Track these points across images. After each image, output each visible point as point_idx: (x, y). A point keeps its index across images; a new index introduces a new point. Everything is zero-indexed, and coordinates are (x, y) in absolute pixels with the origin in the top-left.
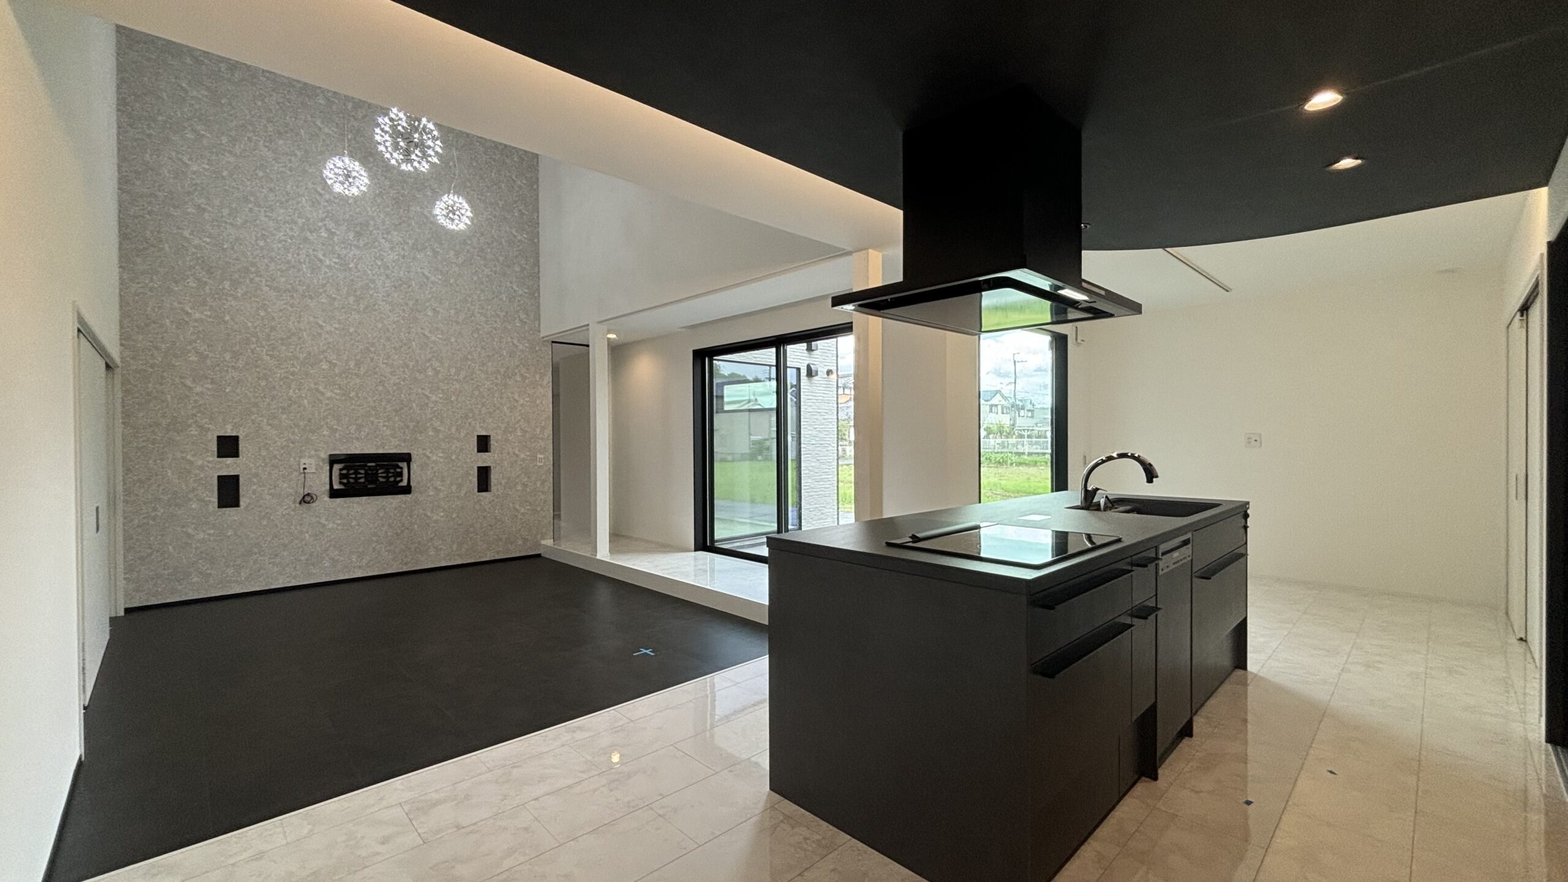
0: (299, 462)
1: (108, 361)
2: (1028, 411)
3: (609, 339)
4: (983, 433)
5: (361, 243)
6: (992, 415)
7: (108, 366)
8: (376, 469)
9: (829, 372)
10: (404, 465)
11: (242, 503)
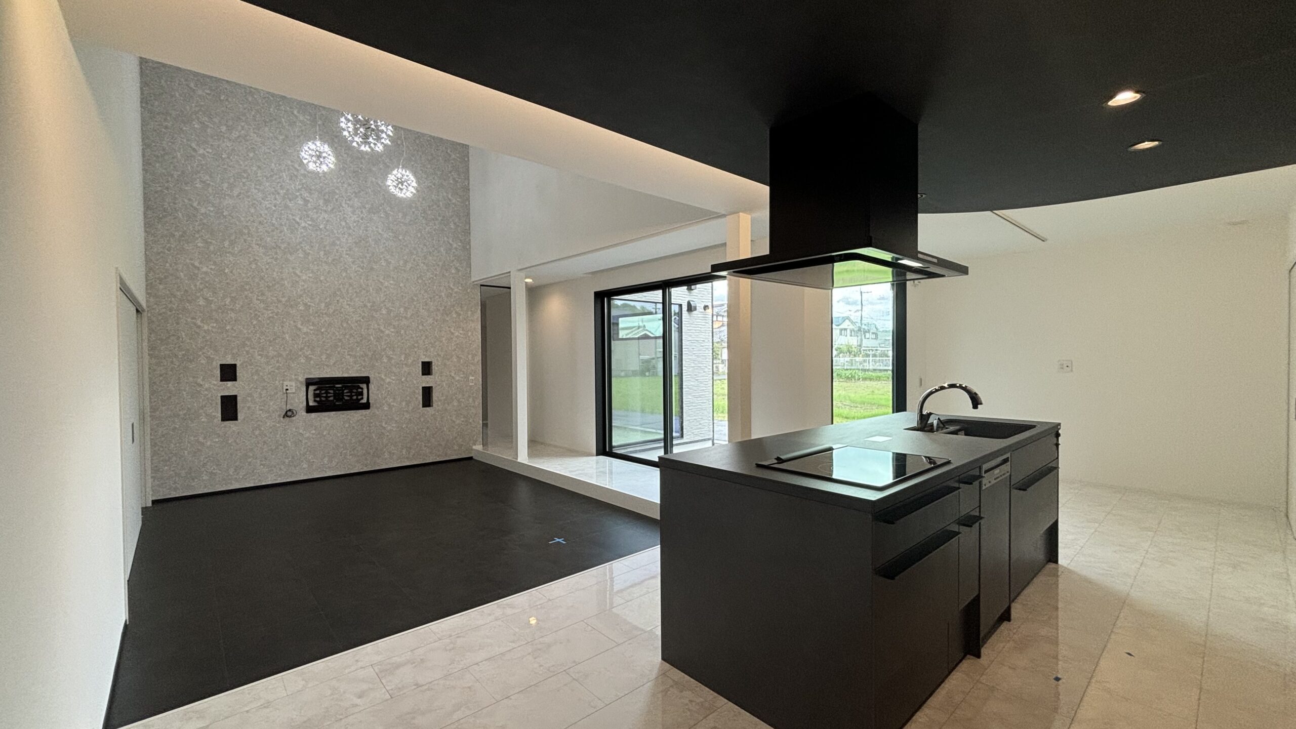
0: (283, 384)
1: (138, 308)
2: (873, 333)
3: (526, 282)
4: (835, 353)
5: (329, 208)
6: (842, 337)
7: (137, 311)
8: (342, 389)
9: (706, 307)
10: (364, 386)
11: (239, 417)
